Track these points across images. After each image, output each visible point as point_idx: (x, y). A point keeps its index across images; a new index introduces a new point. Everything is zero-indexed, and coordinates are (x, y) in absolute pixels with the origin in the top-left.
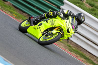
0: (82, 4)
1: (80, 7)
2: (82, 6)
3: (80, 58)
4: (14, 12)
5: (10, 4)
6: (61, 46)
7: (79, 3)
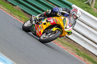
0: (90, 9)
1: (88, 12)
2: (90, 10)
3: (87, 62)
4: (23, 16)
5: (19, 8)
6: (70, 50)
7: (87, 8)
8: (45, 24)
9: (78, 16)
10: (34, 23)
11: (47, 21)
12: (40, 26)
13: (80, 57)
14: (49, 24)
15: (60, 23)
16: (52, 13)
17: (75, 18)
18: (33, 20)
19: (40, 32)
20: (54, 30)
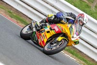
8: (48, 32)
9: (85, 22)
10: (34, 30)
11: (51, 29)
12: (42, 34)
13: (13, 19)
14: (53, 32)
15: (67, 31)
16: (56, 19)
17: (81, 24)
18: (33, 26)
19: (43, 42)
20: (60, 40)
